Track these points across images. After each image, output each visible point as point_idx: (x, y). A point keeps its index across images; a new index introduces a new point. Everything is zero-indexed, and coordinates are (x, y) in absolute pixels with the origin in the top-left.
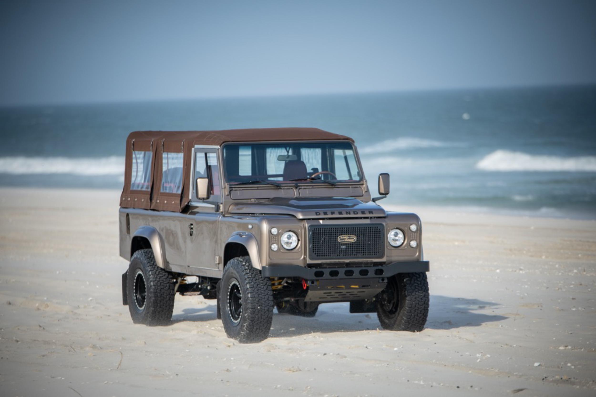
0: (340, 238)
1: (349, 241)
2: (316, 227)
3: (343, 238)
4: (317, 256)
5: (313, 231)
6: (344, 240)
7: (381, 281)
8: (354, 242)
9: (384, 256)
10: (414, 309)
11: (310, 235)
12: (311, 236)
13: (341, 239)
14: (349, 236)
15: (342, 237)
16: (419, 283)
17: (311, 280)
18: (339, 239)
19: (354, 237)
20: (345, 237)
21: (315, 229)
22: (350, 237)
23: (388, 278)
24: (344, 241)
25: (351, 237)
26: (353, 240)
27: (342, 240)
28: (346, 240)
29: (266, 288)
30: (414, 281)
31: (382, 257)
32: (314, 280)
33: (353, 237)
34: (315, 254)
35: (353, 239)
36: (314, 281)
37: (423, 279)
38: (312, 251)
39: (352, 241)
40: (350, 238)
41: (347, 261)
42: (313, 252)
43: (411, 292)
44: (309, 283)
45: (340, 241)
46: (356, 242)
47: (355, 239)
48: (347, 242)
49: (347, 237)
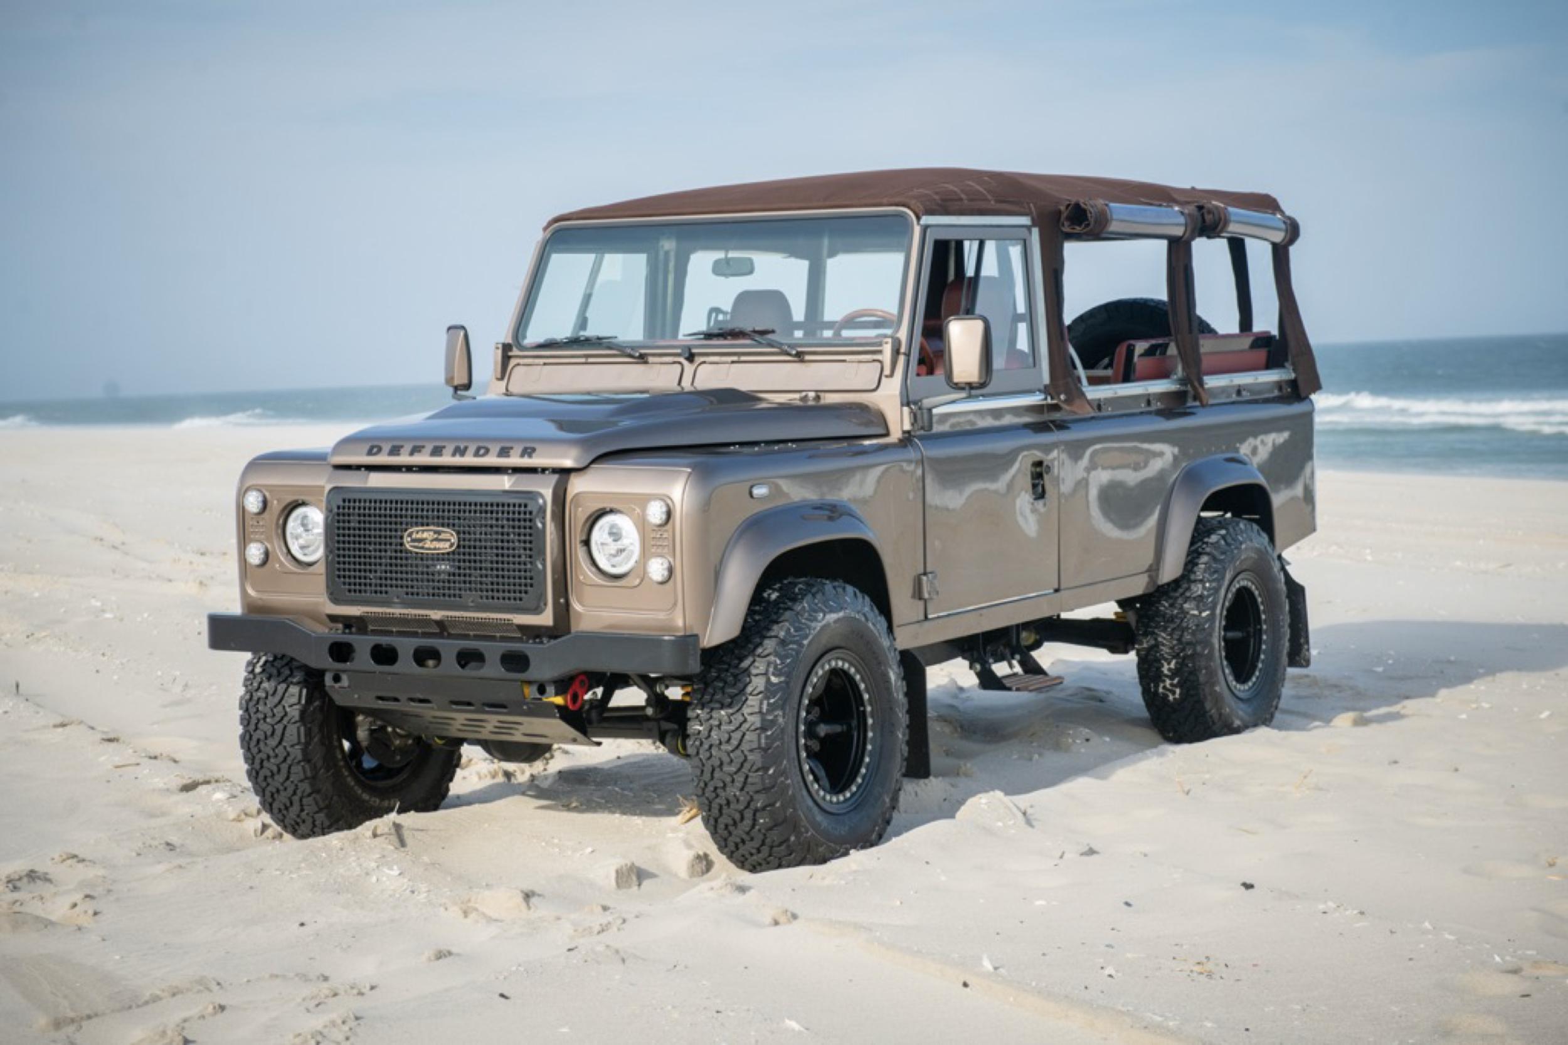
0: (411, 535)
1: (435, 549)
2: (347, 496)
3: (419, 536)
4: (350, 591)
5: (339, 508)
6: (421, 545)
7: (536, 694)
9: (545, 604)
13: (413, 541)
14: (436, 532)
15: (417, 532)
18: (407, 540)
20: (425, 535)
22: (438, 533)
24: (422, 548)
25: (443, 536)
26: (447, 545)
27: (416, 544)
28: (428, 545)
31: (536, 610)
33: (447, 536)
34: (345, 584)
35: (449, 540)
36: (342, 674)
39: (445, 547)
40: (439, 537)
41: (436, 615)
42: (339, 577)
44: (328, 679)
45: (412, 546)
46: (453, 553)
47: (453, 541)
48: (429, 549)
49: (432, 533)
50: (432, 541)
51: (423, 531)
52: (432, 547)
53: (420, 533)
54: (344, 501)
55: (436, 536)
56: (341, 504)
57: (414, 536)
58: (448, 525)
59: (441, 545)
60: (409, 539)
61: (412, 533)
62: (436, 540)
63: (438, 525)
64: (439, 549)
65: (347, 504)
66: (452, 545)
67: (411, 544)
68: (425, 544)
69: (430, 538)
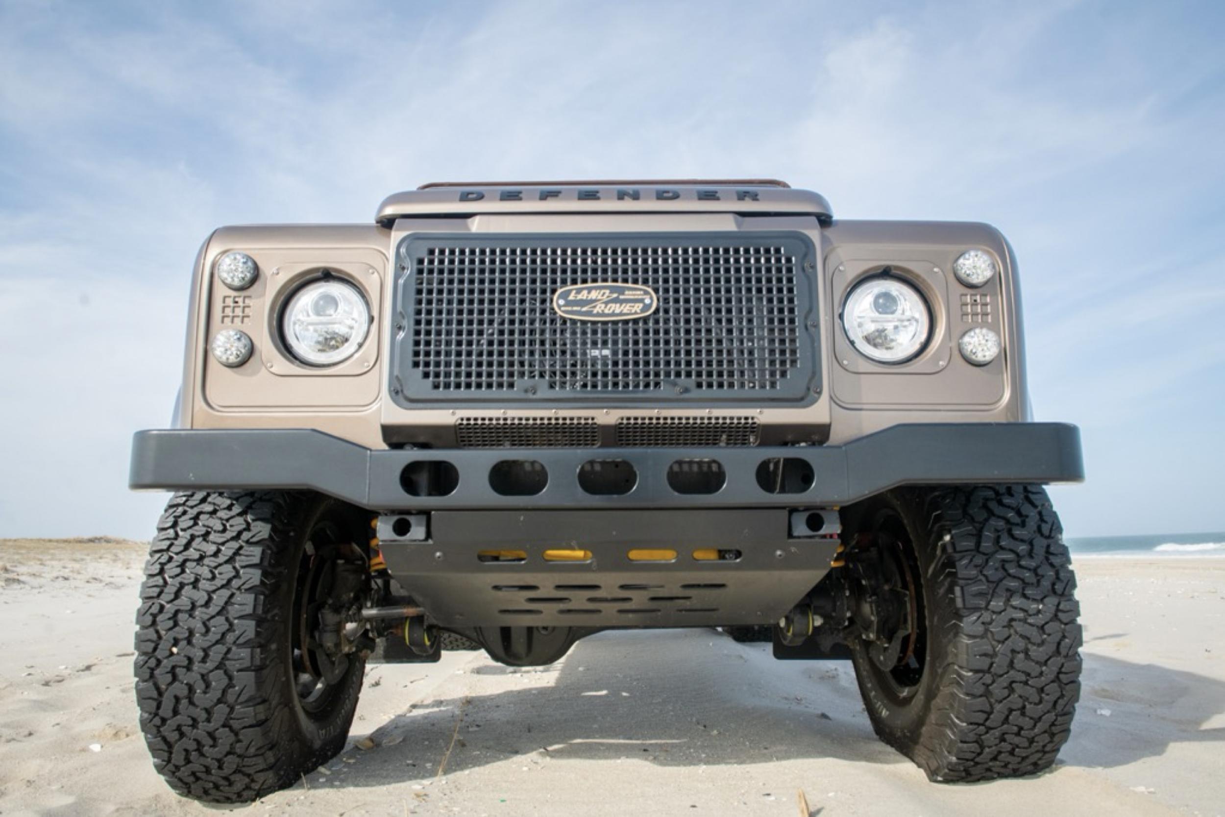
0: (565, 295)
1: (613, 314)
2: (438, 245)
3: (584, 295)
4: (436, 386)
5: (421, 262)
6: (584, 309)
7: (801, 528)
8: (646, 320)
9: (820, 393)
10: (1004, 681)
11: (401, 281)
12: (405, 285)
13: (571, 303)
14: (613, 290)
15: (579, 291)
16: (1023, 548)
17: (393, 512)
18: (559, 302)
19: (646, 293)
20: (594, 295)
21: (431, 252)
22: (621, 291)
23: (846, 513)
24: (589, 313)
25: (628, 295)
26: (638, 307)
27: (576, 308)
28: (599, 308)
29: (230, 553)
30: (997, 540)
31: (801, 400)
32: (409, 513)
33: (638, 294)
34: (426, 375)
35: (640, 300)
36: (412, 519)
37: (1039, 529)
38: (410, 359)
39: (633, 311)
40: (622, 297)
41: (607, 417)
42: (416, 364)
43: (981, 594)
44: (384, 530)
45: (564, 312)
46: (654, 319)
47: (647, 301)
48: (604, 314)
49: (607, 292)
50: (606, 303)
51: (590, 290)
52: (608, 311)
53: (585, 292)
55: (615, 295)
56: (425, 256)
57: (571, 297)
58: (635, 281)
59: (626, 308)
60: (562, 302)
61: (570, 291)
62: (617, 301)
63: (622, 281)
64: (621, 314)
65: (437, 256)
66: (646, 307)
67: (563, 309)
68: (595, 307)
69: (605, 298)
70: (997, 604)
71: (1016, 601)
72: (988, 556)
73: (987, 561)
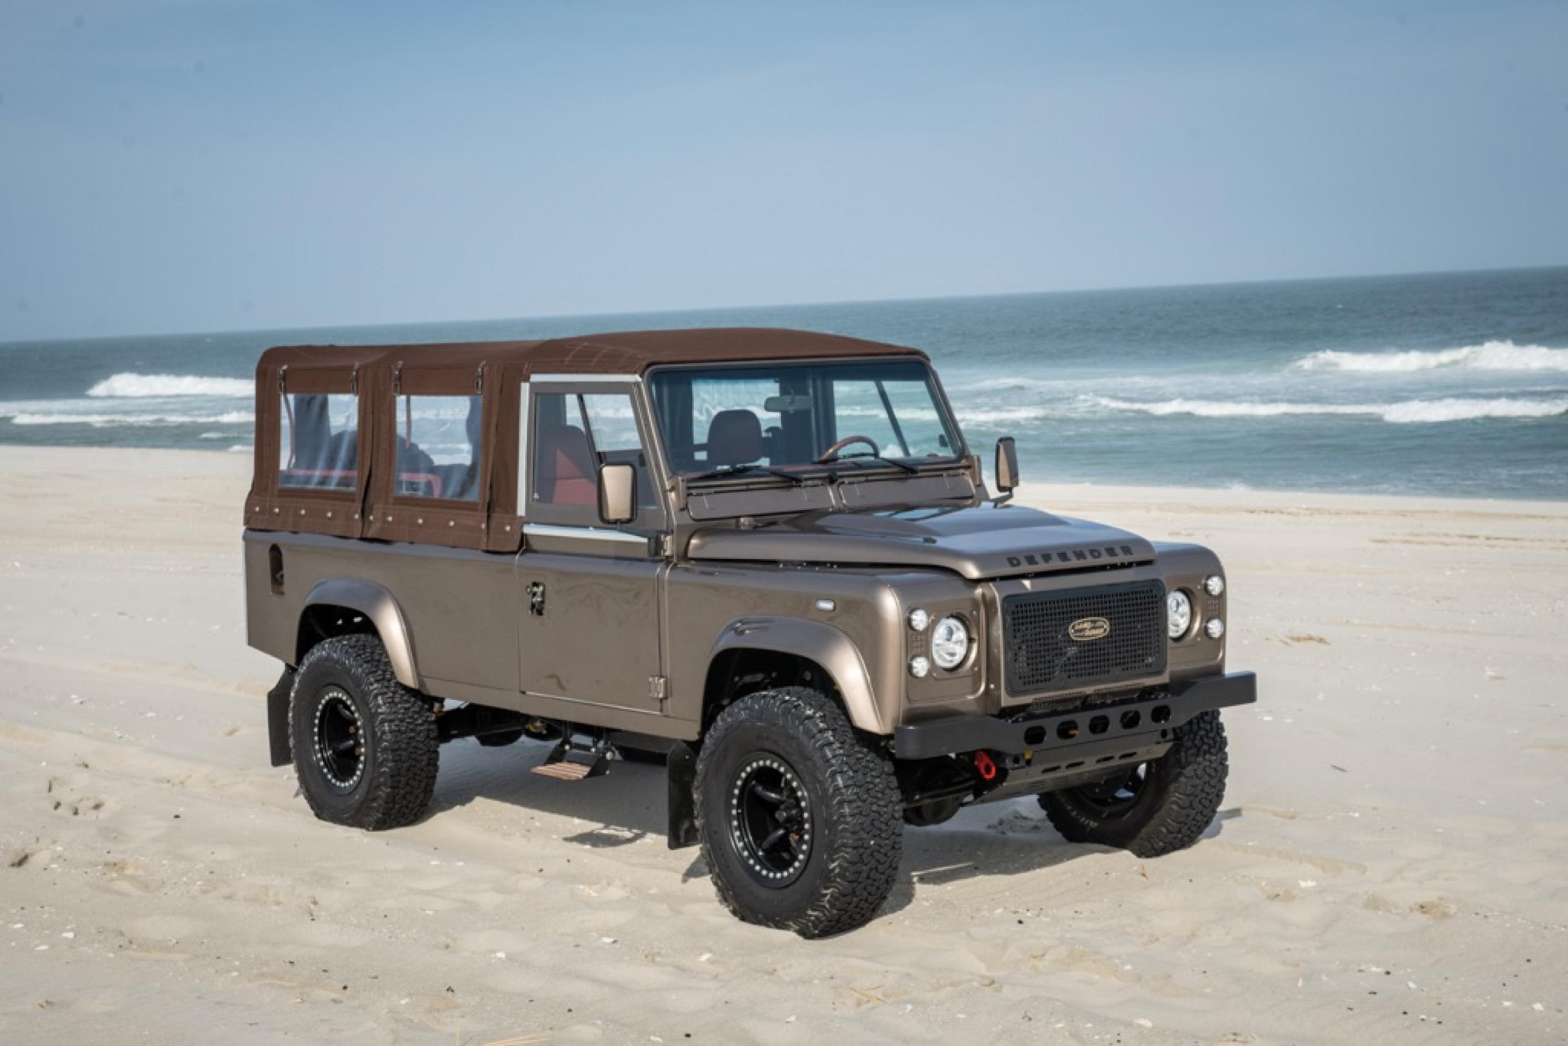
0: (1073, 627)
1: (1093, 636)
2: (1017, 602)
3: (1081, 627)
4: (1025, 683)
5: (1014, 613)
6: (1082, 634)
7: (1160, 739)
8: (1104, 637)
9: (1166, 668)
11: (1006, 627)
12: (1008, 629)
13: (1076, 631)
14: (1094, 622)
15: (1079, 624)
17: (1015, 754)
18: (1071, 631)
19: (1105, 622)
20: (1085, 625)
24: (1083, 636)
25: (1098, 624)
26: (1102, 630)
27: (1078, 634)
28: (1087, 633)
31: (1162, 670)
33: (1101, 624)
35: (1102, 627)
36: (1019, 756)
38: (1013, 671)
39: (1099, 633)
40: (1096, 626)
41: (1089, 690)
45: (1074, 637)
46: (1107, 637)
47: (1105, 627)
48: (1089, 636)
49: (1089, 623)
50: (1090, 630)
51: (1083, 623)
52: (1091, 634)
53: (1081, 624)
54: (1017, 607)
55: (1093, 625)
56: (1015, 609)
57: (1077, 627)
58: (1098, 614)
59: (1097, 632)
60: (1073, 631)
61: (1075, 624)
62: (1094, 628)
63: (1095, 616)
64: (1096, 635)
65: (1019, 609)
66: (1105, 630)
67: (1074, 635)
68: (1085, 633)
69: (1089, 627)
70: (1200, 759)
71: (1207, 757)
72: (1196, 734)
73: (1195, 736)
